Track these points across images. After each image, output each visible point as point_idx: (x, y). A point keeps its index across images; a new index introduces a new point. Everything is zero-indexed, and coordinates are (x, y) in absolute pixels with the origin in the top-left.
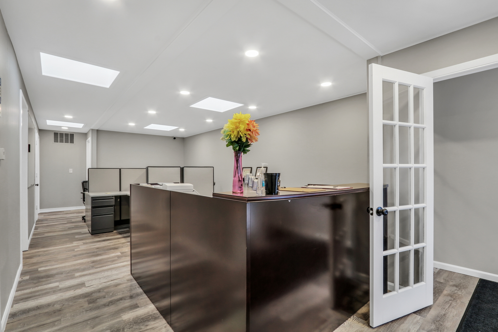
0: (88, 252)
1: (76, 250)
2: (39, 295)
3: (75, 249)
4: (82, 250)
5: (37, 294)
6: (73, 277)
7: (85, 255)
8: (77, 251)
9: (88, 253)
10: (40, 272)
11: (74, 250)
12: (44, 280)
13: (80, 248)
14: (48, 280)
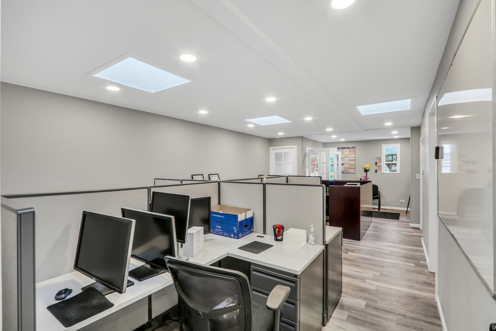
0: (370, 266)
1: (379, 274)
2: (411, 250)
3: (378, 276)
4: (374, 271)
5: (412, 250)
6: (391, 251)
7: (375, 263)
8: (378, 272)
9: (371, 264)
10: (414, 263)
11: (381, 274)
12: (409, 256)
13: (374, 275)
14: (406, 255)
